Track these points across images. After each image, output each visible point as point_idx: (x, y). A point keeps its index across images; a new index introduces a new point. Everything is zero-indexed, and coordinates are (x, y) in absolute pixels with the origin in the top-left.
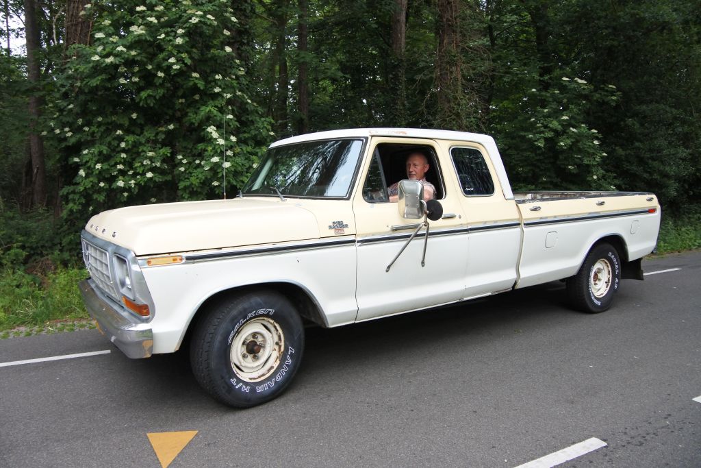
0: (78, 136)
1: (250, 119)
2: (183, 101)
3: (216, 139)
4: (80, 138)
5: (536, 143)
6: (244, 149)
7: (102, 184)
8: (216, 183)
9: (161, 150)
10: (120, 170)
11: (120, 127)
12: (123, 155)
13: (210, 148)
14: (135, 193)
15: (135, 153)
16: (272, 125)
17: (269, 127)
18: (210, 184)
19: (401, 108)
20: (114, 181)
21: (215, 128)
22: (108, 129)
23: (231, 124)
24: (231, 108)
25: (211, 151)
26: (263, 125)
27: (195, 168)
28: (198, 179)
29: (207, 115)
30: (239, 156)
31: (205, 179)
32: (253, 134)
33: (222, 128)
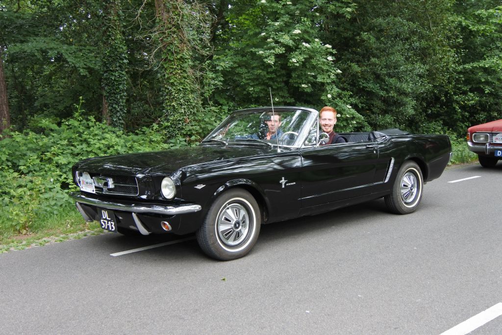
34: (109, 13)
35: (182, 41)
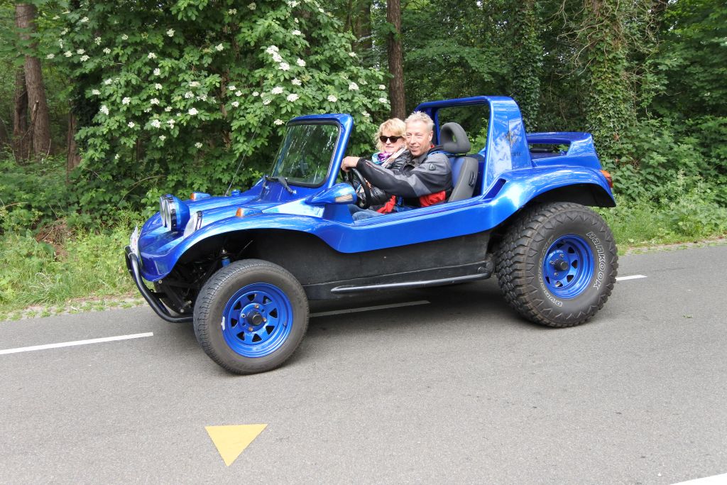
0: (97, 60)
1: (323, 35)
2: (235, 11)
3: (278, 63)
4: (99, 64)
6: (316, 76)
7: (131, 125)
8: (278, 122)
9: (208, 79)
10: (155, 106)
11: (153, 48)
12: (158, 86)
13: (270, 76)
14: (175, 136)
15: (173, 83)
16: (353, 43)
17: (349, 46)
18: (271, 123)
19: (531, 13)
20: (148, 120)
21: (277, 49)
22: (136, 51)
23: (298, 43)
24: (297, 21)
25: (272, 79)
26: (341, 43)
27: (253, 102)
28: (256, 116)
29: (266, 30)
30: (309, 85)
31: (265, 117)
32: (328, 55)
33: (286, 48)
35: (616, 37)
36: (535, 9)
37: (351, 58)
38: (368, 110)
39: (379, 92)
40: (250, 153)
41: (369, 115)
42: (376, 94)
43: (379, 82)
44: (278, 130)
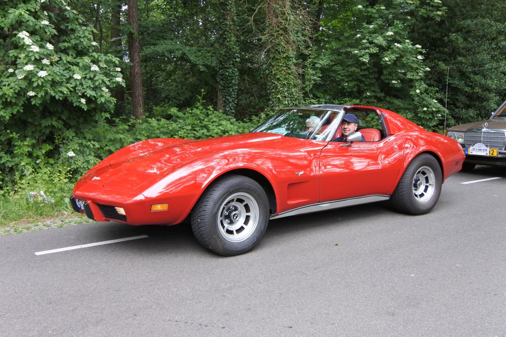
1: (69, 28)
3: (29, 46)
5: (361, 59)
6: (64, 58)
8: (31, 94)
13: (22, 56)
16: (94, 34)
17: (91, 37)
18: (25, 94)
19: (231, 23)
21: (28, 34)
23: (47, 31)
24: (46, 14)
25: (24, 59)
26: (85, 34)
27: (8, 77)
28: (12, 88)
29: (17, 18)
30: (58, 65)
31: (19, 89)
32: (74, 43)
33: (36, 34)
34: (225, 19)
35: (288, 42)
36: (233, 21)
37: (94, 46)
38: (108, 87)
39: (116, 73)
40: (7, 118)
41: (107, 90)
42: (113, 75)
43: (116, 66)
44: (32, 100)
